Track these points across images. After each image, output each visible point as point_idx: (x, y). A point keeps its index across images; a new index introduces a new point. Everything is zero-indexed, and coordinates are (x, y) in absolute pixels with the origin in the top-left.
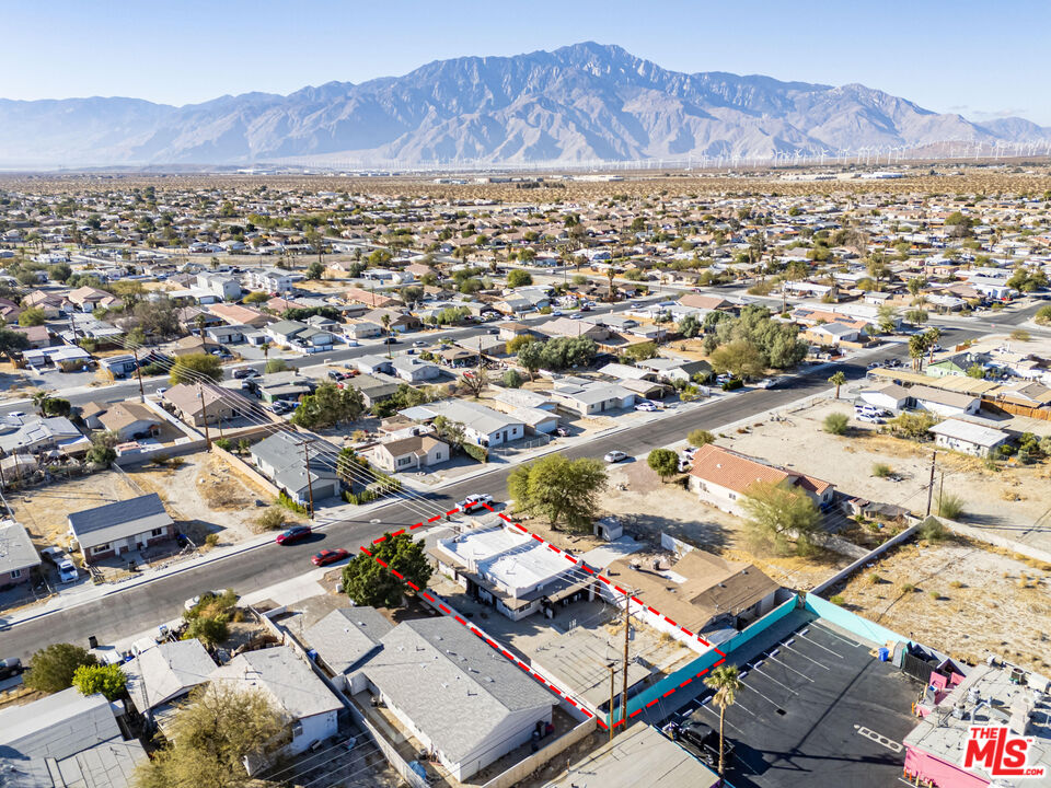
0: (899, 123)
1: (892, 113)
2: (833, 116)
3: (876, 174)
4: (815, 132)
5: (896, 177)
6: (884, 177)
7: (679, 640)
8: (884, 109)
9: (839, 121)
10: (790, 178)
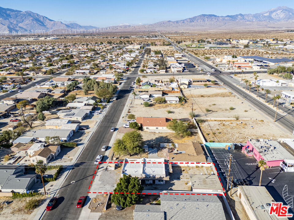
0: (45, 23)
1: (42, 20)
2: (25, 20)
3: (51, 38)
4: (20, 25)
5: (57, 39)
6: (54, 39)
7: (200, 166)
8: (40, 19)
9: (27, 22)
10: (24, 39)
